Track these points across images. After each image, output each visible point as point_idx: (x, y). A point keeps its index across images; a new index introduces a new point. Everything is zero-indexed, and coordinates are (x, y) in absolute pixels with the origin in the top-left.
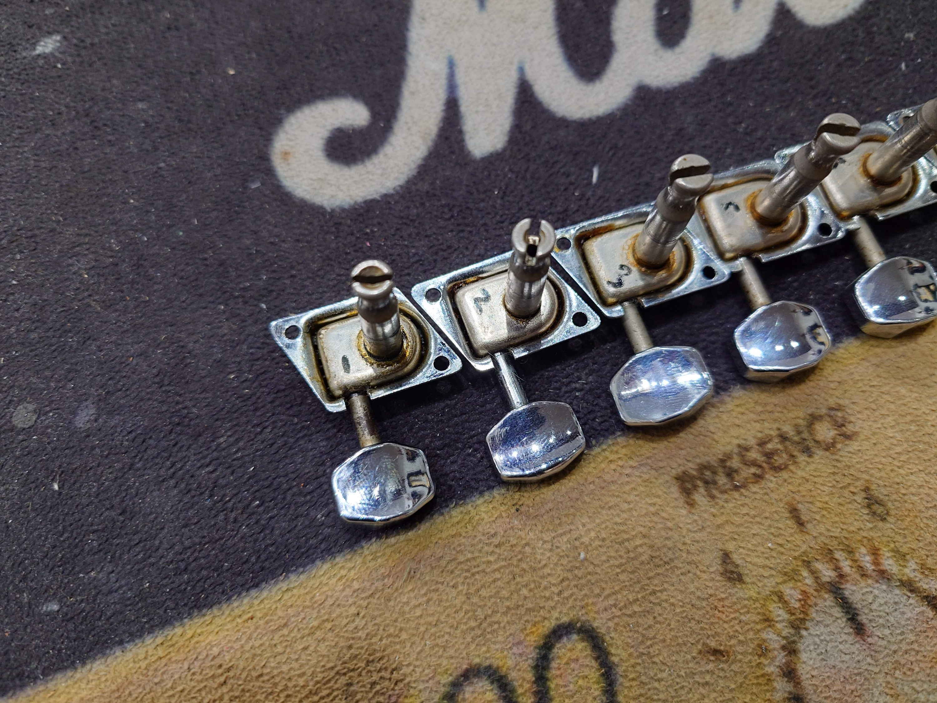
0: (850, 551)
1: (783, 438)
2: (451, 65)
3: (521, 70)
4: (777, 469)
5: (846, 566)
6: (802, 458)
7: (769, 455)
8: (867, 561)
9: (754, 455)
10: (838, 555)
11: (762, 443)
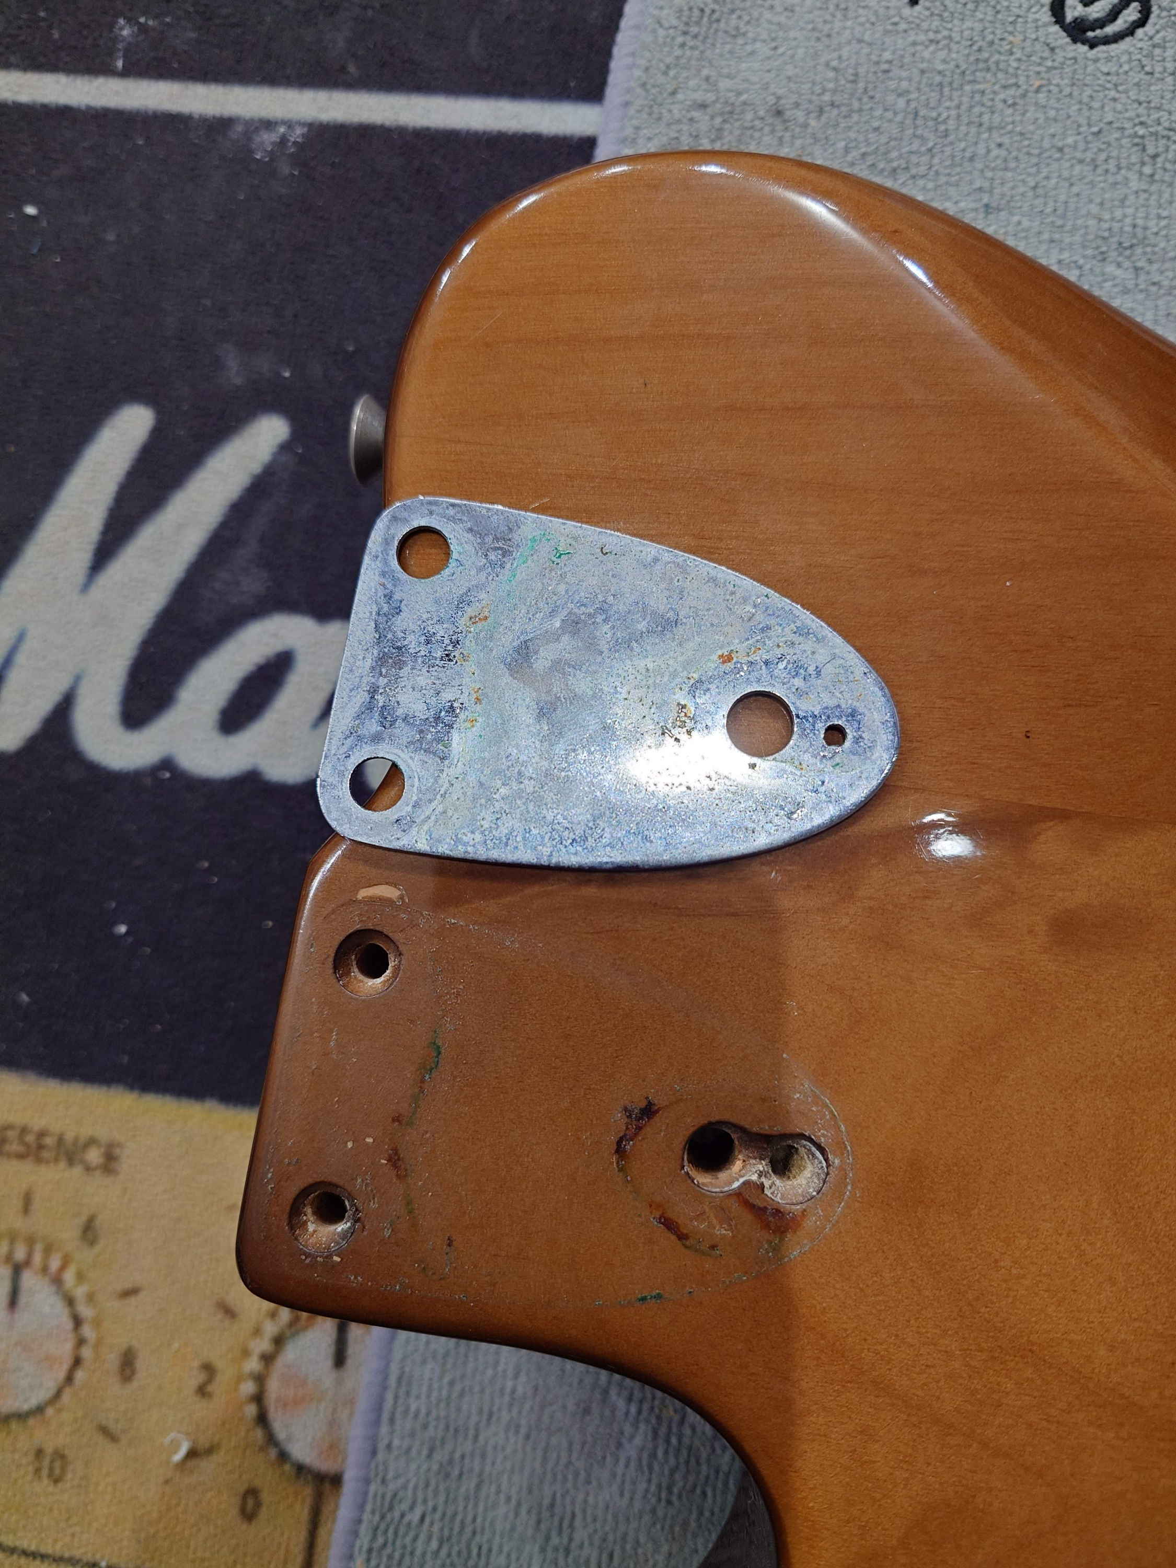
0: (48, 1250)
1: (60, 1140)
2: (21, 638)
3: (78, 679)
4: (39, 1160)
5: (37, 1258)
6: (62, 1164)
7: (40, 1147)
8: (55, 1264)
9: (30, 1138)
10: (39, 1247)
11: (42, 1134)
